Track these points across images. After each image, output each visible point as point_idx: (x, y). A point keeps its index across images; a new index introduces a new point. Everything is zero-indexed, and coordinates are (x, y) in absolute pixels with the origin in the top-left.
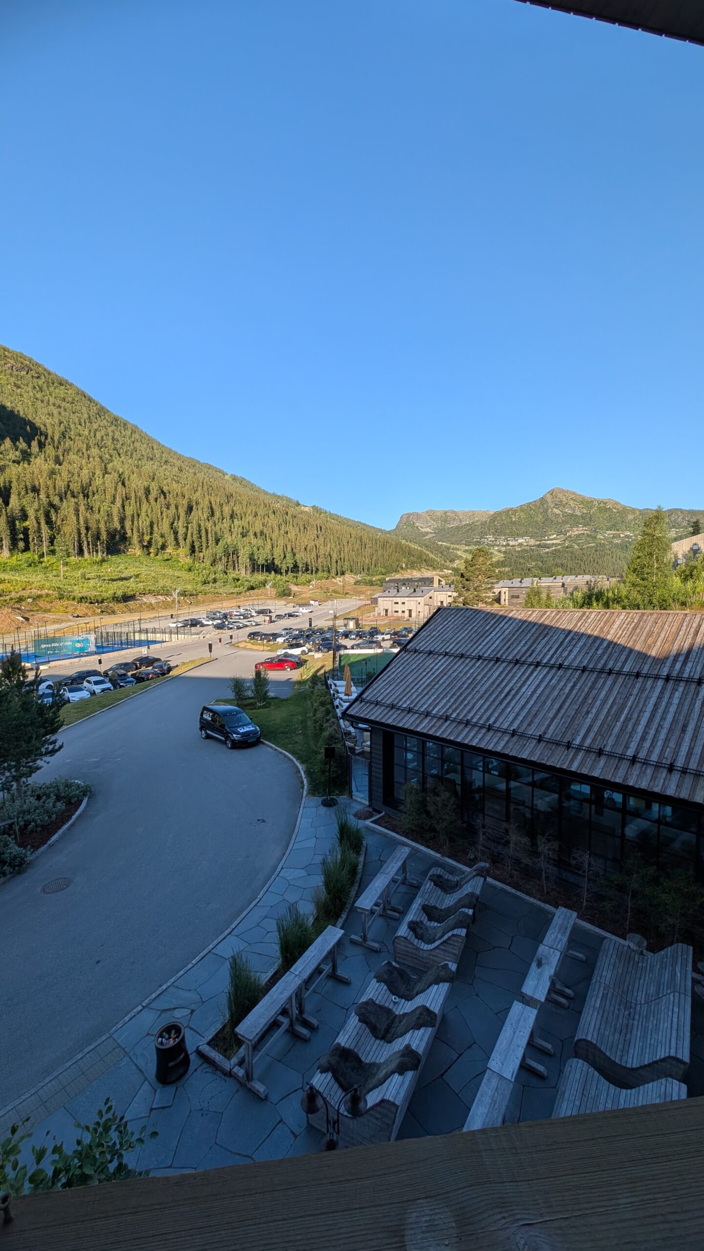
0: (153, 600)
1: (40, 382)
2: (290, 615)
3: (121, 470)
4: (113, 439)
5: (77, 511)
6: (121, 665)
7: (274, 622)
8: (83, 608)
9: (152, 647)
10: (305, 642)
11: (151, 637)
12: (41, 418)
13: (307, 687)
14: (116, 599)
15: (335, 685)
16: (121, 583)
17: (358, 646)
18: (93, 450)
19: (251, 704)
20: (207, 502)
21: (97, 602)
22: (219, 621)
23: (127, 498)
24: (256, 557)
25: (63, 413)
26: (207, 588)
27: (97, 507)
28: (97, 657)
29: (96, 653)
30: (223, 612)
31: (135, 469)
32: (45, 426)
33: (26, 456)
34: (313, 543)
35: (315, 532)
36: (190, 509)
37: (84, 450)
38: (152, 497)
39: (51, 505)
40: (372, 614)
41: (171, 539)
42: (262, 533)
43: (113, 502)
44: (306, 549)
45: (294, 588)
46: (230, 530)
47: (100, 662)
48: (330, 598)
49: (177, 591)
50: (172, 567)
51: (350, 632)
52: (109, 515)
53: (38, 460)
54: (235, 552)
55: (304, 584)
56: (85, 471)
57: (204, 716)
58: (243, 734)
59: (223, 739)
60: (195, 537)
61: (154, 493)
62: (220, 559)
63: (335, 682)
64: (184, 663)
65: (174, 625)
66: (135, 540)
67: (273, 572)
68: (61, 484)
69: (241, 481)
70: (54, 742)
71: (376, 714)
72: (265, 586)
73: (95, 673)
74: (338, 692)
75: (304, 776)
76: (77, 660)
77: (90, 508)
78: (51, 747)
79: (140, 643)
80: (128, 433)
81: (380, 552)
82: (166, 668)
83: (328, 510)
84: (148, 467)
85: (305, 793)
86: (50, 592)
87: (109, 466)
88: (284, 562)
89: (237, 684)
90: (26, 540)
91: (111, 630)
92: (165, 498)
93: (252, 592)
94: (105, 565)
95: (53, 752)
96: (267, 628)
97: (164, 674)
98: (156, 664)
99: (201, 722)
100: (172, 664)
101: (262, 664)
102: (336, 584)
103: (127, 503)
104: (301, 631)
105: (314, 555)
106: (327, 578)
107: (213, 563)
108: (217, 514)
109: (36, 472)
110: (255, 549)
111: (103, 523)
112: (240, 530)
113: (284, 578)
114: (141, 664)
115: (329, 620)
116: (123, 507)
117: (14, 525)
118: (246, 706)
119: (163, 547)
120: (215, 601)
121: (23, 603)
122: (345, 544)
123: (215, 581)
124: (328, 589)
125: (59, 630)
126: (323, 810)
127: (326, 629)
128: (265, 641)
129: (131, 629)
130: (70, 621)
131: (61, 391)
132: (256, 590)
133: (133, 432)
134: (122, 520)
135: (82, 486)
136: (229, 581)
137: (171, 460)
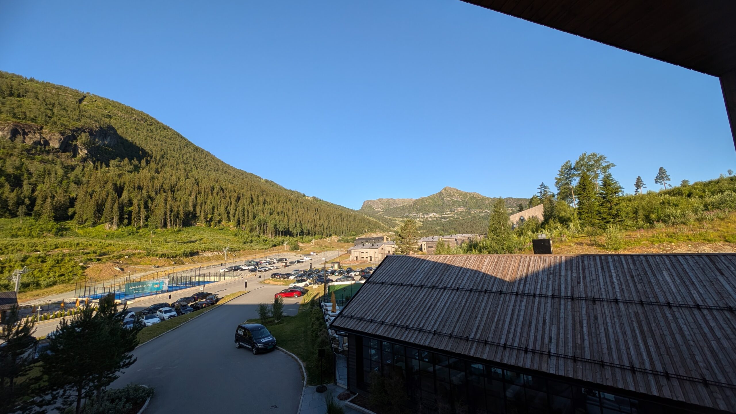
0: (210, 255)
1: (152, 127)
2: (298, 262)
3: (197, 177)
4: (194, 159)
5: (166, 201)
6: (184, 299)
7: (288, 266)
8: (162, 261)
9: (207, 285)
10: (307, 278)
11: (206, 279)
12: (149, 147)
13: (308, 308)
14: (185, 255)
15: (326, 306)
16: (189, 244)
17: (340, 280)
18: (180, 165)
19: (271, 322)
20: (249, 195)
21: (173, 257)
22: (253, 267)
23: (199, 193)
24: (278, 227)
25: (164, 145)
26: (246, 246)
27: (179, 198)
28: (169, 294)
29: (168, 291)
30: (256, 261)
31: (206, 176)
32: (152, 151)
33: (137, 169)
34: (313, 218)
35: (314, 211)
36: (239, 199)
37: (175, 165)
38: (215, 192)
39: (150, 197)
40: (348, 259)
41: (225, 217)
42: (282, 212)
43: (190, 195)
44: (308, 221)
45: (301, 245)
46: (263, 211)
47: (170, 297)
48: (323, 251)
49: (226, 249)
50: (224, 234)
51: (335, 271)
52: (187, 203)
53: (144, 171)
54: (265, 224)
55: (307, 242)
56: (174, 177)
57: (239, 332)
58: (265, 344)
59: (251, 347)
60: (240, 215)
61: (216, 190)
62: (256, 228)
63: (326, 304)
64: (227, 296)
65: (223, 270)
66: (202, 217)
67: (288, 236)
68: (157, 185)
69: (271, 183)
70: (130, 357)
71: (351, 325)
72: (283, 244)
73: (166, 305)
74: (327, 310)
75: (304, 371)
76: (154, 296)
77: (174, 199)
78: (127, 361)
79: (199, 283)
80: (204, 156)
81: (352, 223)
82: (215, 299)
83: (322, 199)
84: (214, 175)
85: (305, 383)
86: (141, 251)
87: (190, 174)
88: (295, 229)
89: (262, 308)
90: (130, 219)
91: (179, 275)
92: (223, 192)
93: (275, 248)
94: (180, 233)
95: (129, 364)
96: (283, 270)
97: (213, 304)
98: (208, 297)
99: (236, 336)
100: (219, 296)
101: (279, 294)
102: (326, 242)
103: (198, 196)
104: (305, 271)
105: (313, 225)
106: (321, 239)
107: (251, 231)
108: (255, 202)
109: (142, 177)
110: (278, 222)
111: (182, 207)
112: (269, 211)
113: (295, 239)
114: (198, 298)
115: (322, 264)
116: (196, 198)
117: (123, 209)
118: (267, 323)
119: (220, 222)
120: (251, 254)
121: (122, 259)
122: (332, 218)
123: (251, 241)
124: (321, 245)
125: (144, 276)
126: (317, 395)
127: (320, 270)
128: (282, 279)
129: (194, 274)
130: (152, 270)
131: (164, 133)
132: (277, 247)
133: (207, 155)
134: (195, 206)
135: (171, 186)
136: (261, 241)
137: (228, 171)
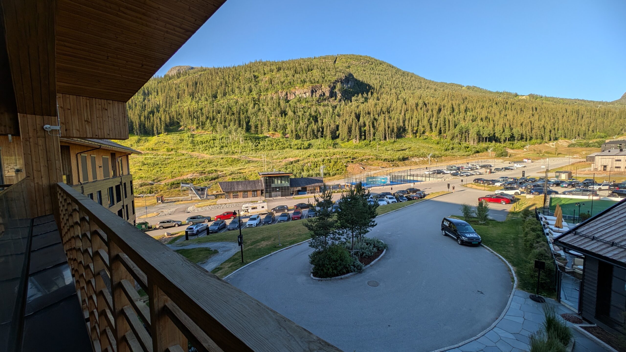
0: (417, 160)
1: (373, 66)
2: (506, 169)
3: (405, 97)
4: (402, 83)
5: (385, 120)
6: (401, 191)
7: (493, 172)
8: (385, 164)
9: (416, 183)
10: (519, 187)
11: (415, 178)
12: (373, 82)
13: (519, 216)
14: (399, 160)
15: (546, 219)
16: (402, 152)
17: (570, 193)
18: (393, 90)
19: (475, 221)
20: (450, 105)
21: (391, 161)
22: (455, 172)
23: (407, 110)
24: (481, 133)
25: (381, 77)
26: (448, 153)
27: (393, 117)
28: (390, 187)
29: (390, 185)
30: (457, 166)
31: (411, 95)
32: (374, 85)
33: (366, 99)
34: (528, 120)
35: (531, 112)
36: (440, 110)
37: (389, 92)
38: (419, 108)
39: (375, 119)
40: (587, 169)
41: (428, 128)
42: (486, 118)
43: (400, 114)
44: (521, 125)
45: (510, 151)
46: (464, 119)
47: (392, 189)
48: (543, 157)
49: (430, 155)
50: (428, 143)
51: (562, 182)
52: (398, 120)
53: (371, 100)
54: (467, 131)
55: (519, 148)
56: (389, 101)
57: (444, 223)
58: (469, 238)
59: (455, 238)
60: (442, 125)
61: (420, 105)
62: (457, 136)
63: (546, 216)
64: (432, 193)
65: (428, 173)
66: (410, 130)
67: (494, 142)
68: (379, 109)
69: (473, 88)
70: (374, 222)
71: (592, 247)
72: (487, 150)
73: (389, 194)
74: (548, 224)
75: (514, 275)
76: (382, 187)
77: (390, 118)
78: (372, 224)
79: (410, 181)
80: (409, 78)
82: (422, 195)
83: (544, 95)
84: (418, 93)
85: (515, 286)
86: (373, 157)
87: (399, 96)
88: (503, 134)
89: (466, 209)
90: (365, 135)
91: (397, 174)
92: (426, 107)
93: (477, 154)
94: (395, 144)
95: (373, 226)
96: (488, 177)
97: (421, 198)
98: (417, 192)
99: (442, 226)
100: (426, 193)
101: (483, 198)
102: (549, 147)
103: (406, 113)
104: (515, 179)
105: (529, 128)
106: (541, 143)
107: (452, 139)
108: (456, 111)
109: (370, 105)
110: (481, 128)
111: (395, 124)
112: (471, 118)
113: (503, 145)
114: (410, 192)
115: (543, 172)
116: (405, 115)
117: (361, 129)
118: (471, 222)
119: (424, 132)
120: (452, 160)
121: (363, 162)
122: (560, 117)
123: (453, 149)
124: (540, 151)
125: (375, 173)
126: (531, 302)
127: (538, 179)
128: (486, 185)
129: (406, 174)
130: (380, 169)
131: (380, 68)
132: (480, 153)
133: (412, 77)
134: (404, 122)
135: (387, 108)
136: (462, 148)
137: (430, 86)
